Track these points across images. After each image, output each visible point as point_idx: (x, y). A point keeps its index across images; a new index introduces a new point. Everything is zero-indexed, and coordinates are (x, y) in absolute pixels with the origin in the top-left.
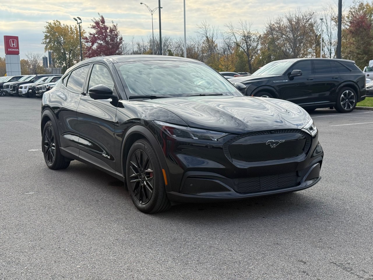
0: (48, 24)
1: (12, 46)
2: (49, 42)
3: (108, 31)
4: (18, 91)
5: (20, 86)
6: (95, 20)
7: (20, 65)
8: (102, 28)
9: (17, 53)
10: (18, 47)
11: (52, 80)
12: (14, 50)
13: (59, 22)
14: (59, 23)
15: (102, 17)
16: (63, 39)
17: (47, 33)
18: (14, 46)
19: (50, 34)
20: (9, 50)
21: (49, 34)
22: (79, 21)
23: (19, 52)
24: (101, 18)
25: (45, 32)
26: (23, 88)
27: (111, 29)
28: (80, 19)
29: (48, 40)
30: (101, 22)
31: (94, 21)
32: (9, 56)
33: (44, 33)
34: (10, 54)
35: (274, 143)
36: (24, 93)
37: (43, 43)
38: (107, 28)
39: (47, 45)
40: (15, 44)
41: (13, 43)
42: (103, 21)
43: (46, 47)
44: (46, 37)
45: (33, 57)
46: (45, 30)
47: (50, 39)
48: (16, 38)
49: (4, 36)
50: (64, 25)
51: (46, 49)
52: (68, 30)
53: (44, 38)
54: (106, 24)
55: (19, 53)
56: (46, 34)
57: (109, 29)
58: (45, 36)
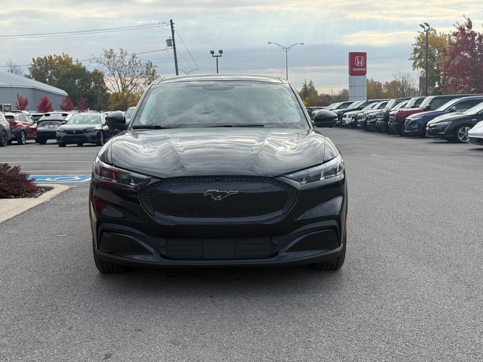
0: (419, 34)
1: (358, 64)
2: (419, 57)
3: (476, 38)
4: (342, 120)
5: (345, 114)
6: (458, 24)
7: (366, 88)
8: (468, 35)
9: (364, 73)
10: (365, 66)
11: (381, 106)
12: (359, 69)
13: (435, 30)
14: (434, 32)
15: (469, 20)
16: (437, 52)
17: (417, 45)
18: (360, 64)
19: (421, 47)
20: (353, 69)
21: (419, 47)
22: (427, 28)
23: (366, 71)
24: (467, 21)
25: (415, 45)
26: (347, 116)
27: (480, 35)
28: (428, 25)
29: (417, 55)
30: (467, 27)
31: (457, 26)
32: (353, 77)
33: (413, 45)
34: (354, 75)
35: (219, 194)
36: (347, 123)
37: (411, 59)
38: (475, 35)
39: (415, 61)
40: (361, 63)
41: (360, 61)
42: (470, 25)
43: (414, 63)
44: (416, 51)
45: (401, 77)
46: (415, 41)
47: (421, 53)
48: (364, 54)
49: (349, 53)
50: (440, 33)
51: (414, 66)
52: (445, 40)
53: (413, 52)
54: (474, 29)
55: (366, 74)
56: (415, 46)
57: (478, 36)
58: (414, 49)
